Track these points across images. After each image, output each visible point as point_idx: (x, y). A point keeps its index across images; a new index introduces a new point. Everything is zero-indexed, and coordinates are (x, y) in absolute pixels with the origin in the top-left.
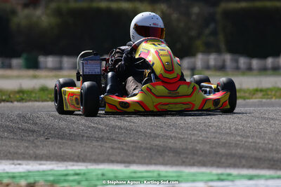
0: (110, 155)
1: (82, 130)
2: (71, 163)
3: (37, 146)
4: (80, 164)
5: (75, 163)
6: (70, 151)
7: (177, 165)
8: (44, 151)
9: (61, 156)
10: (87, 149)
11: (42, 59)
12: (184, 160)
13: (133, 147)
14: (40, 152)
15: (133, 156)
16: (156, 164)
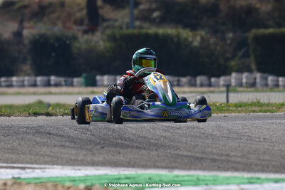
0: (156, 161)
1: (133, 140)
2: (123, 169)
3: (94, 154)
4: (130, 169)
5: (126, 169)
6: (122, 158)
7: (214, 170)
8: (100, 158)
9: (114, 162)
10: (136, 157)
11: (98, 78)
12: (220, 165)
13: (176, 155)
14: (96, 159)
15: (176, 162)
16: (195, 169)
